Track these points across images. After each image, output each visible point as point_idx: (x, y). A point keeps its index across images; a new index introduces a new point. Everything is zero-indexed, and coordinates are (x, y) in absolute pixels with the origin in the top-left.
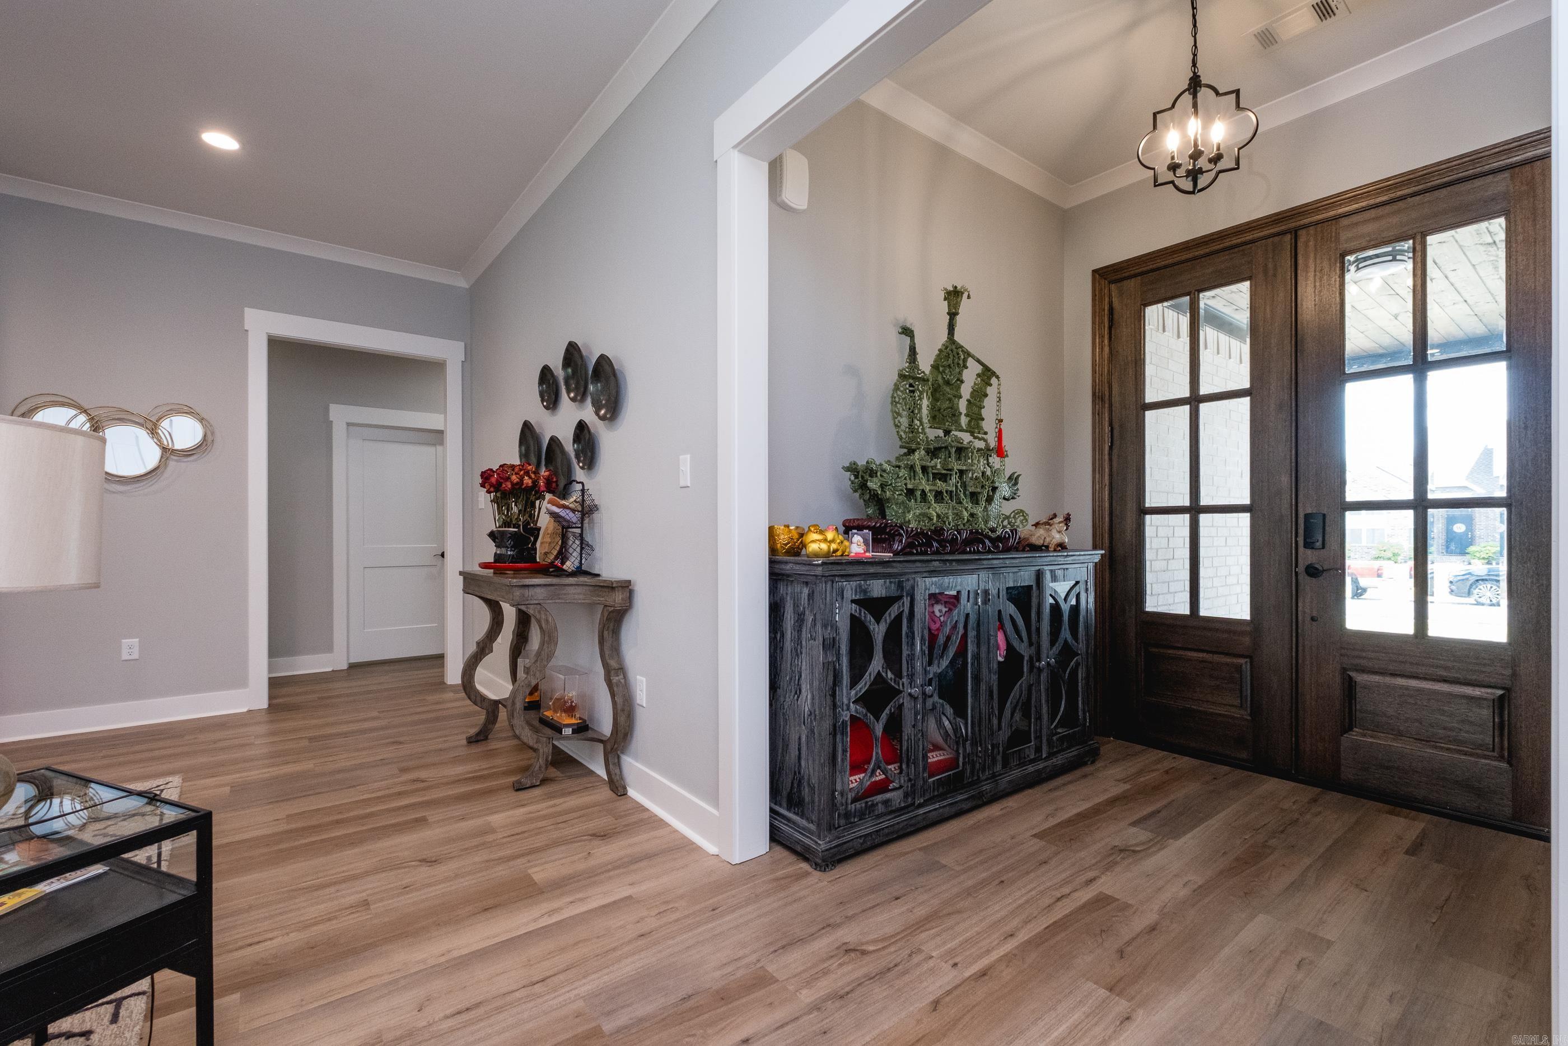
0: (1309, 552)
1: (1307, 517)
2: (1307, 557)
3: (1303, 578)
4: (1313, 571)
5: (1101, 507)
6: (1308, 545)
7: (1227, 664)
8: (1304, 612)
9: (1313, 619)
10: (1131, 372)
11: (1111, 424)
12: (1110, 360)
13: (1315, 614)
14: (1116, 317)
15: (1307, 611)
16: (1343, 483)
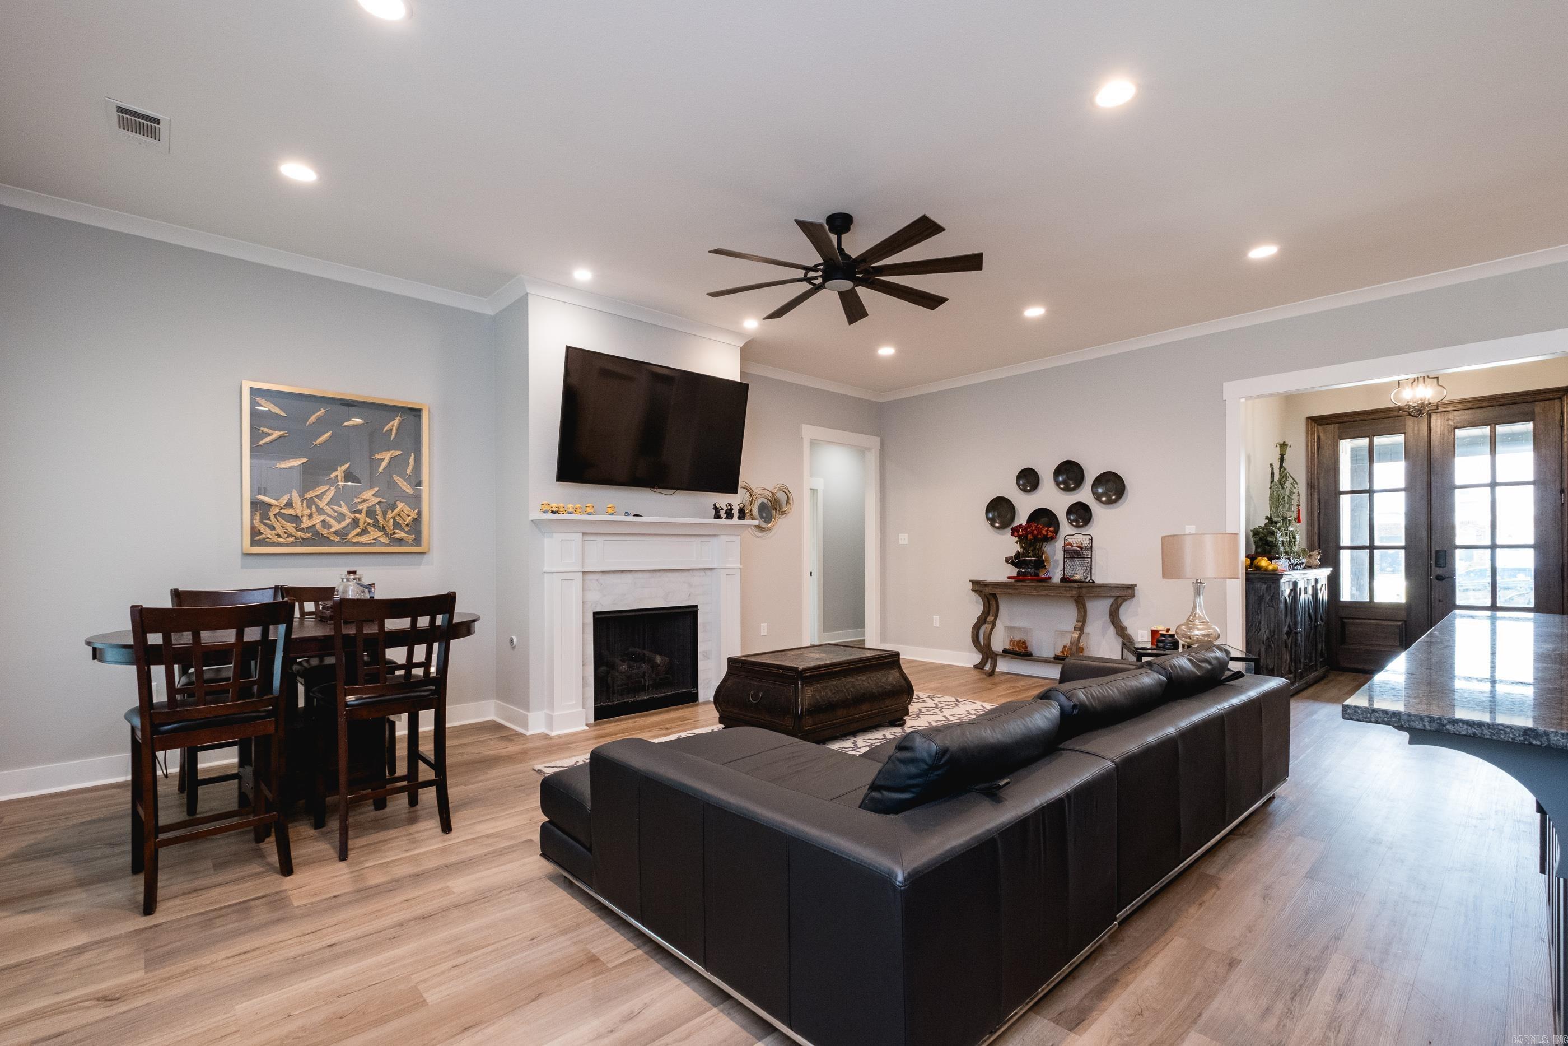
0: (1438, 569)
1: (1437, 552)
2: (1439, 571)
3: (1435, 582)
4: (1439, 578)
5: (1313, 541)
6: (1437, 565)
7: (1391, 625)
8: (1435, 598)
9: (1440, 601)
10: (1332, 473)
11: (1319, 501)
12: (1319, 467)
13: (1441, 598)
14: (1322, 443)
15: (1437, 597)
16: (1454, 536)
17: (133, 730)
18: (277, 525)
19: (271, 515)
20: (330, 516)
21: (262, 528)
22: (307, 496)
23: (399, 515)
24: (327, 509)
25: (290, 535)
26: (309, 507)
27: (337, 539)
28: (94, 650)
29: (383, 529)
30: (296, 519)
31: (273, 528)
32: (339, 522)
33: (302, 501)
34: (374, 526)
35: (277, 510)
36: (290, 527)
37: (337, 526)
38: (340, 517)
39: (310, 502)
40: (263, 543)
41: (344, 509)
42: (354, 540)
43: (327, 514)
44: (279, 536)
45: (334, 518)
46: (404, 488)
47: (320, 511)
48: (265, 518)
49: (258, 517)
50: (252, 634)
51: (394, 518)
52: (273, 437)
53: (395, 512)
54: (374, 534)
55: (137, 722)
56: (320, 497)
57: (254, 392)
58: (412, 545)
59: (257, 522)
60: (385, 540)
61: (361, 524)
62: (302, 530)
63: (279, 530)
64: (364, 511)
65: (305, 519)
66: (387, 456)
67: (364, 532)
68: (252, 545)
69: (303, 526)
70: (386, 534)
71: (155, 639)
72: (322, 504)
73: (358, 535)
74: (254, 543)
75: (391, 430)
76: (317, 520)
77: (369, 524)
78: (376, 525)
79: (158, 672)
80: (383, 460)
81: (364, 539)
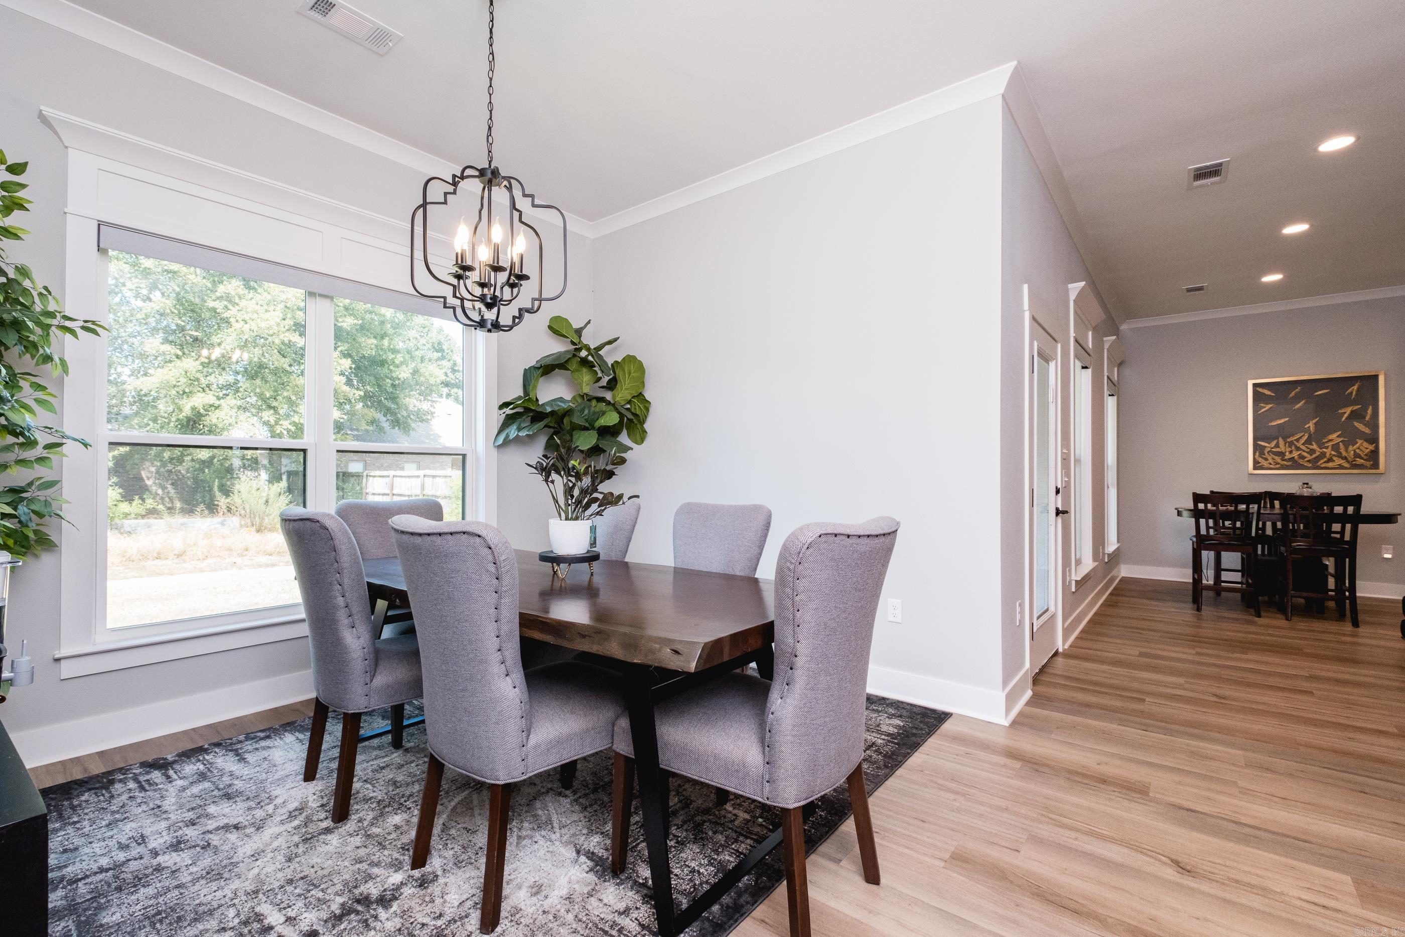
17: (1193, 542)
18: (1269, 458)
19: (1266, 452)
20: (1304, 451)
21: (1260, 460)
22: (1289, 440)
23: (1359, 448)
24: (1303, 447)
25: (1278, 463)
26: (1290, 446)
27: (1310, 465)
28: (1178, 511)
29: (1345, 458)
30: (1281, 454)
31: (1266, 459)
32: (1311, 455)
33: (1285, 443)
34: (1337, 456)
35: (1269, 449)
36: (1278, 459)
37: (1309, 457)
38: (1312, 452)
39: (1291, 444)
40: (1262, 468)
41: (1315, 446)
42: (1323, 466)
43: (1302, 450)
44: (1271, 464)
45: (1307, 452)
46: (1364, 430)
47: (1298, 449)
48: (1262, 454)
49: (1257, 454)
50: (1243, 507)
51: (1355, 451)
52: (1267, 408)
53: (1355, 447)
54: (1338, 461)
55: (1195, 539)
56: (1298, 440)
57: (1255, 385)
58: (1370, 469)
59: (1257, 456)
60: (1346, 465)
61: (1328, 455)
62: (1285, 460)
63: (1271, 461)
64: (1330, 447)
65: (1287, 453)
66: (1348, 410)
67: (1330, 460)
68: (1254, 469)
69: (1286, 458)
70: (1348, 461)
71: (1201, 506)
72: (1299, 445)
73: (1325, 462)
74: (1255, 468)
75: (1352, 393)
76: (1295, 454)
77: (1334, 455)
78: (1340, 456)
79: (1202, 521)
80: (1345, 413)
81: (1330, 465)
